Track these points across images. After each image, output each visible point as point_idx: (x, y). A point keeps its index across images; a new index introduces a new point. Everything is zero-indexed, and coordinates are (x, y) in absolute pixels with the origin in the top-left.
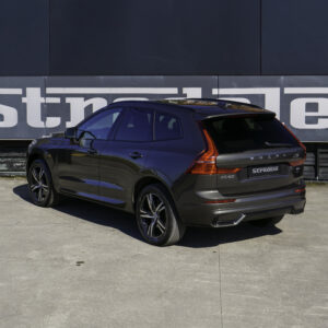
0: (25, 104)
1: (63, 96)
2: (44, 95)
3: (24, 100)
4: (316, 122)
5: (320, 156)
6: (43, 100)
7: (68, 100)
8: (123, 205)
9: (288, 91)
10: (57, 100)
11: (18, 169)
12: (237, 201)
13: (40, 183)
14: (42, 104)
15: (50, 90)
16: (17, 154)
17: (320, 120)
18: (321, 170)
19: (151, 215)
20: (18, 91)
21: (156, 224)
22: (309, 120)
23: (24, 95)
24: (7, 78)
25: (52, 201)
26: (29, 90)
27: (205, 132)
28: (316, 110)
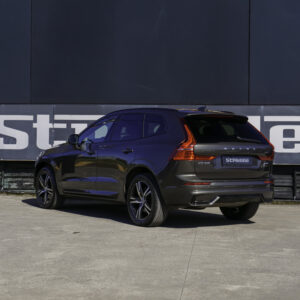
0: (36, 129)
1: (69, 123)
2: (52, 121)
3: (35, 125)
4: (293, 147)
5: (297, 178)
6: (51, 126)
7: (73, 126)
8: (116, 196)
9: (267, 119)
10: (64, 126)
11: (27, 188)
12: (213, 184)
13: (46, 188)
14: (51, 129)
15: (57, 117)
16: (26, 175)
17: (296, 145)
18: (298, 191)
19: (140, 200)
20: (30, 118)
21: (144, 207)
22: (287, 145)
23: (35, 121)
24: (21, 106)
25: (55, 203)
26: (39, 117)
27: (186, 127)
28: (293, 136)
